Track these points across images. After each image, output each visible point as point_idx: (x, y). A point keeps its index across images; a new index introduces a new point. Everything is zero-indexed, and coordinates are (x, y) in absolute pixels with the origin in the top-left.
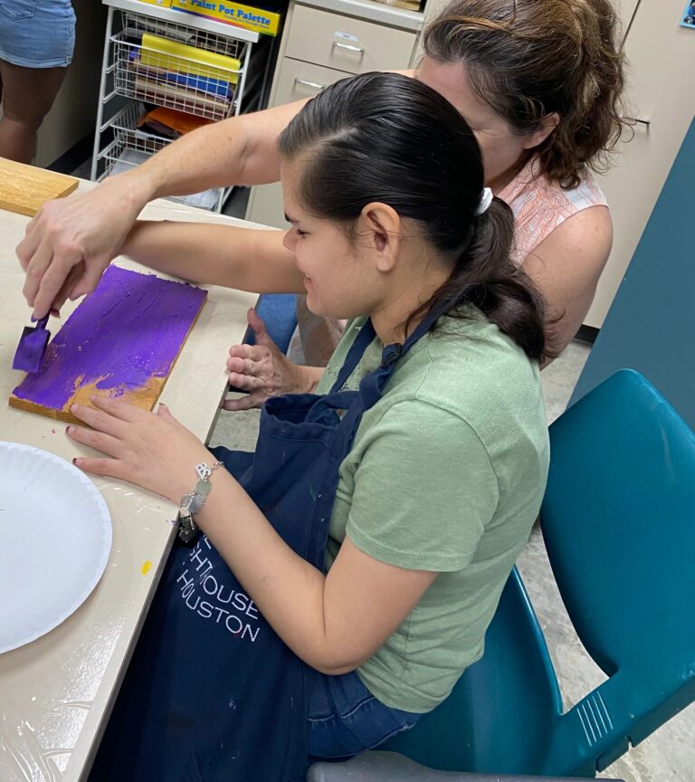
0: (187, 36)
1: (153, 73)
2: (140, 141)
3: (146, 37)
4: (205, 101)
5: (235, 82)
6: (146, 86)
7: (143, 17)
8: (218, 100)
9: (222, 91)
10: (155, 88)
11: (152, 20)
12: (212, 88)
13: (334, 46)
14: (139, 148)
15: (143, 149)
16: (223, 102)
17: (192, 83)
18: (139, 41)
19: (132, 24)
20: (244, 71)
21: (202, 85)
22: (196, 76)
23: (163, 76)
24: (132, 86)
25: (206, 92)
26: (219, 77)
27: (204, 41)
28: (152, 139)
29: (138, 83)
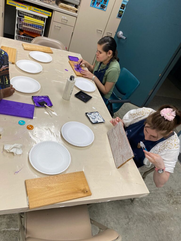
0: (33, 16)
1: (26, 24)
2: (23, 38)
3: (25, 16)
4: (37, 30)
5: (43, 26)
6: (25, 26)
7: (24, 12)
8: (40, 29)
9: (41, 28)
10: (27, 27)
11: (26, 13)
12: (39, 27)
13: (62, 19)
14: (22, 39)
15: (23, 39)
16: (41, 30)
17: (35, 26)
18: (24, 17)
19: (21, 13)
20: (45, 24)
21: (37, 27)
22: (35, 25)
23: (29, 25)
24: (22, 26)
25: (37, 28)
26: (40, 25)
27: (36, 17)
28: (25, 37)
29: (23, 26)
